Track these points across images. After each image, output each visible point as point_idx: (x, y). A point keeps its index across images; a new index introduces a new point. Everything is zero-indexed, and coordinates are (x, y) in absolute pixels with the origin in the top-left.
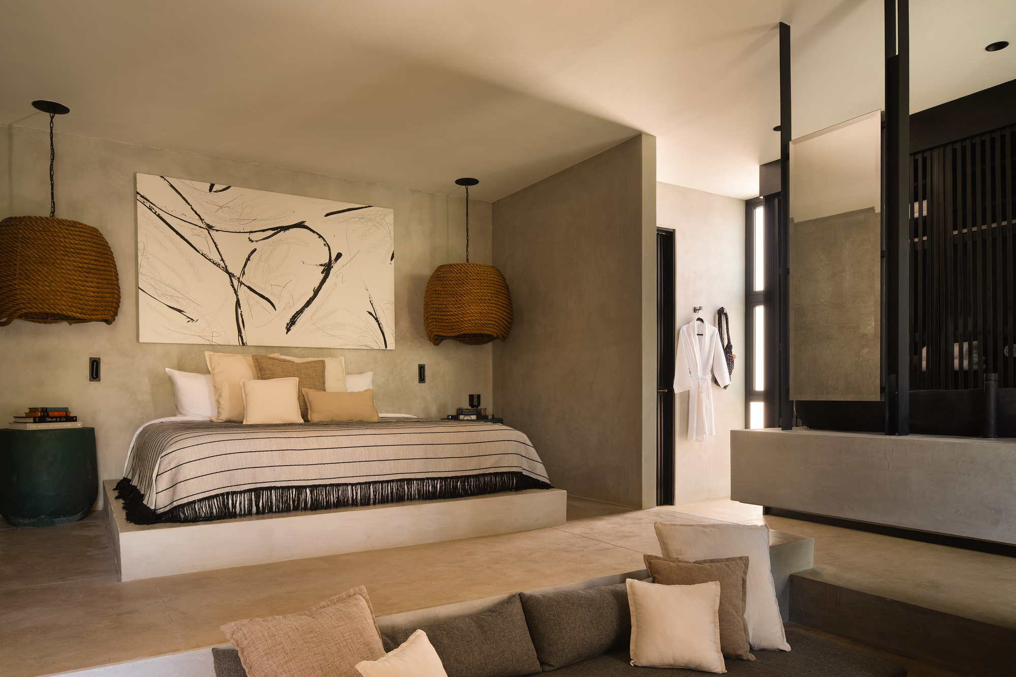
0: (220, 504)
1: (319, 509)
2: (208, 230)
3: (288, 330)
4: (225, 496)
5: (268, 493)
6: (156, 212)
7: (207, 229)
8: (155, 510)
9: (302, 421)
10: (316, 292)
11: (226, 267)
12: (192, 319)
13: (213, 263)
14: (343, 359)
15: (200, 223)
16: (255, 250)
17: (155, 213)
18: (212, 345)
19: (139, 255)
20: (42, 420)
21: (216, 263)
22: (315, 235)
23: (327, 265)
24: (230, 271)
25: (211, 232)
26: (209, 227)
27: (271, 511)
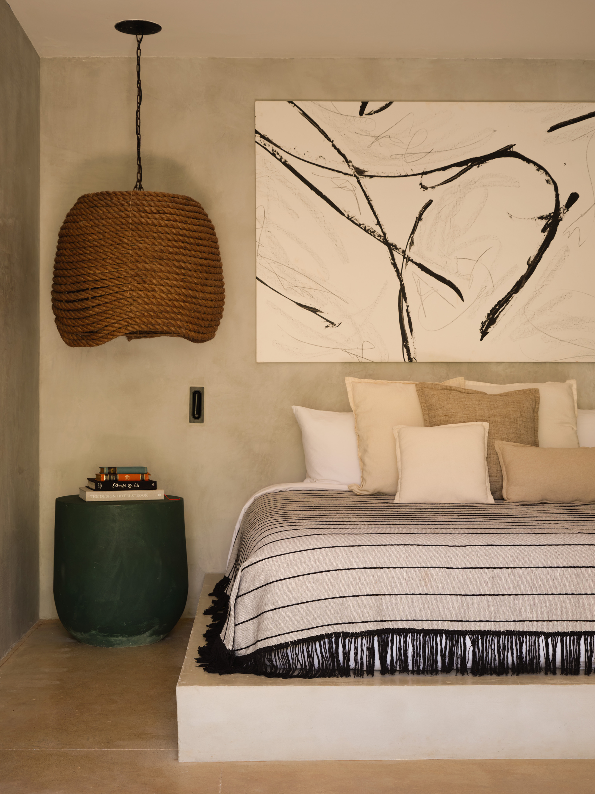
0: (326, 652)
1: (487, 674)
2: (357, 178)
3: (484, 333)
4: (333, 640)
5: (400, 639)
6: (281, 157)
7: (355, 176)
8: (233, 651)
9: (491, 499)
10: (532, 266)
11: (385, 234)
12: (332, 323)
13: (365, 230)
14: (573, 383)
15: (345, 168)
16: (430, 202)
17: (280, 160)
18: (361, 362)
19: (257, 227)
20: (107, 486)
21: (369, 230)
22: (532, 166)
23: (551, 217)
24: (390, 241)
25: (363, 180)
26: (360, 172)
27: (404, 669)
